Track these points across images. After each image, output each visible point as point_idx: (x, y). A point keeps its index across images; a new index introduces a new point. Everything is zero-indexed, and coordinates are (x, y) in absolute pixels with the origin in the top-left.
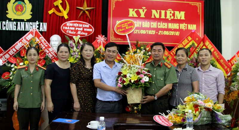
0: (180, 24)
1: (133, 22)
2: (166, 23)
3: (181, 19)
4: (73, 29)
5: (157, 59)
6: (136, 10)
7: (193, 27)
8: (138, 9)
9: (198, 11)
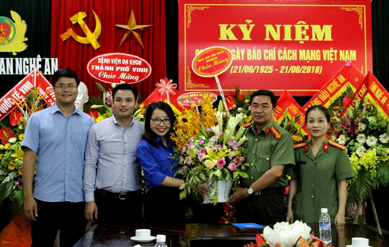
0: (323, 51)
1: (227, 51)
2: (294, 49)
3: (325, 40)
4: (112, 68)
5: (261, 120)
6: (232, 26)
7: (349, 56)
8: (237, 24)
9: (360, 23)
